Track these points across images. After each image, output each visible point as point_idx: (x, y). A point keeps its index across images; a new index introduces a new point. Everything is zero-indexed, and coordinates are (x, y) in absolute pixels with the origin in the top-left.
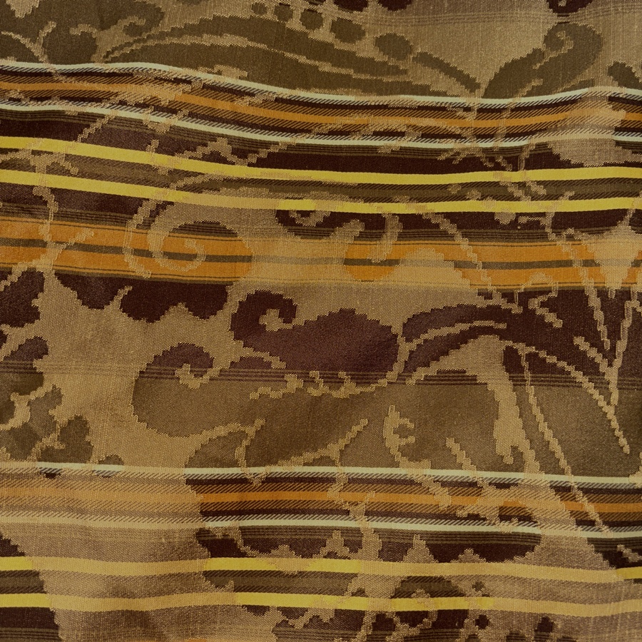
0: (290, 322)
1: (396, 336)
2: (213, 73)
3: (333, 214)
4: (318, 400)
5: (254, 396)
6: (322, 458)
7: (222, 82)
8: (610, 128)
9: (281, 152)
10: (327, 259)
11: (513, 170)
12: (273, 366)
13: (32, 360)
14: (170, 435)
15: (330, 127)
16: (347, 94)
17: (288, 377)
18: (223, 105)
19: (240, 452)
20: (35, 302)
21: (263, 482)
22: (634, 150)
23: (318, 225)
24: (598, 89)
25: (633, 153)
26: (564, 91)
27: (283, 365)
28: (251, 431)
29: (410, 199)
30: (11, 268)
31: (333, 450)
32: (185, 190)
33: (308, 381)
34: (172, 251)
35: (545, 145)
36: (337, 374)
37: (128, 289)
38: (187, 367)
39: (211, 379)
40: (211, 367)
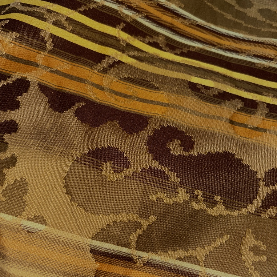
0: (188, 151)
1: (259, 179)
3: (225, 92)
4: (196, 212)
5: (153, 197)
6: (191, 257)
7: (169, 6)
9: (196, 51)
10: (218, 117)
12: (171, 179)
13: (4, 134)
14: (86, 211)
15: (227, 47)
16: (239, 33)
17: (179, 190)
18: (167, 18)
19: (134, 237)
20: (19, 98)
21: (144, 264)
23: (214, 96)
27: (178, 180)
28: (145, 223)
29: (274, 96)
30: (11, 74)
31: (200, 253)
32: (133, 58)
33: (193, 197)
34: (117, 90)
36: (214, 197)
37: (82, 104)
38: (110, 164)
39: (125, 177)
40: (127, 167)
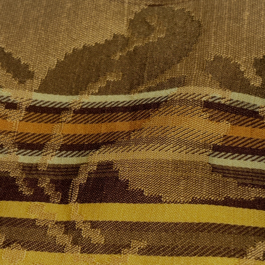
8: (205, 146)
11: (61, 203)
22: (240, 181)
24: (190, 90)
25: (239, 184)
26: (149, 90)
35: (109, 165)
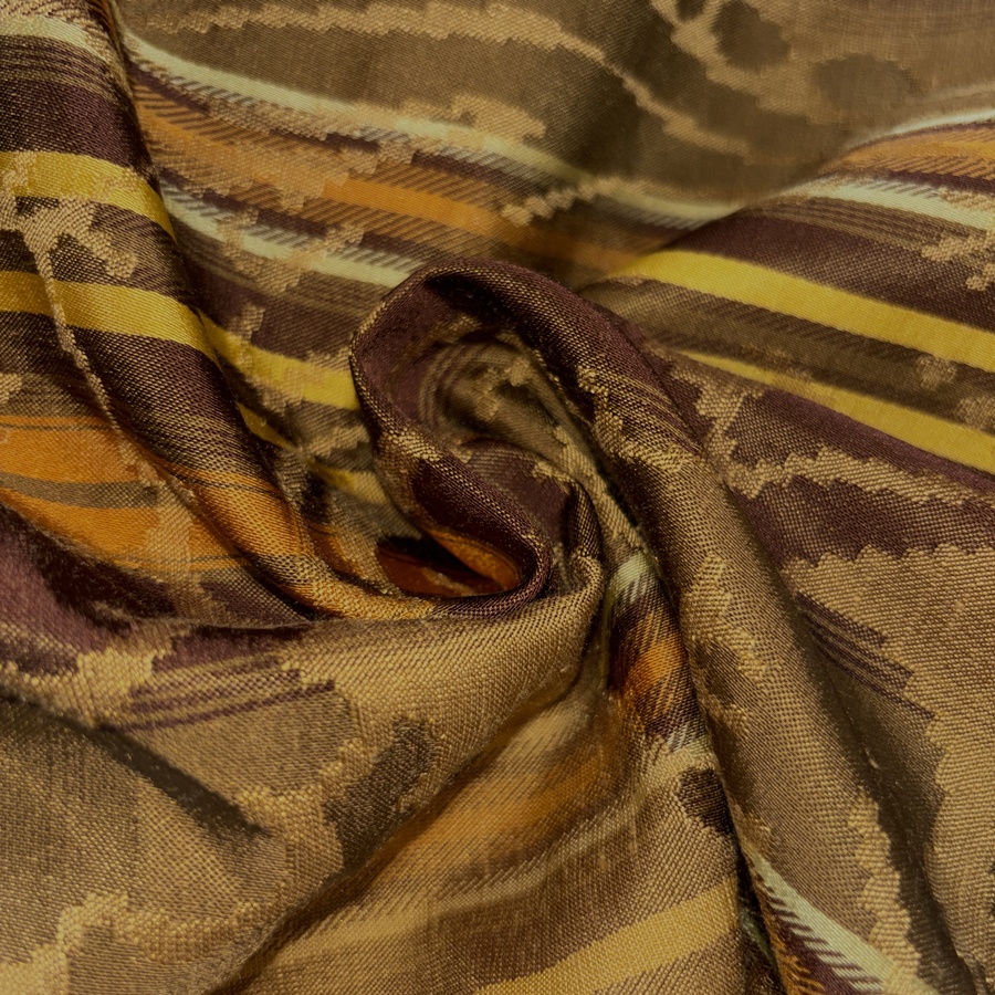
2: (449, 121)
